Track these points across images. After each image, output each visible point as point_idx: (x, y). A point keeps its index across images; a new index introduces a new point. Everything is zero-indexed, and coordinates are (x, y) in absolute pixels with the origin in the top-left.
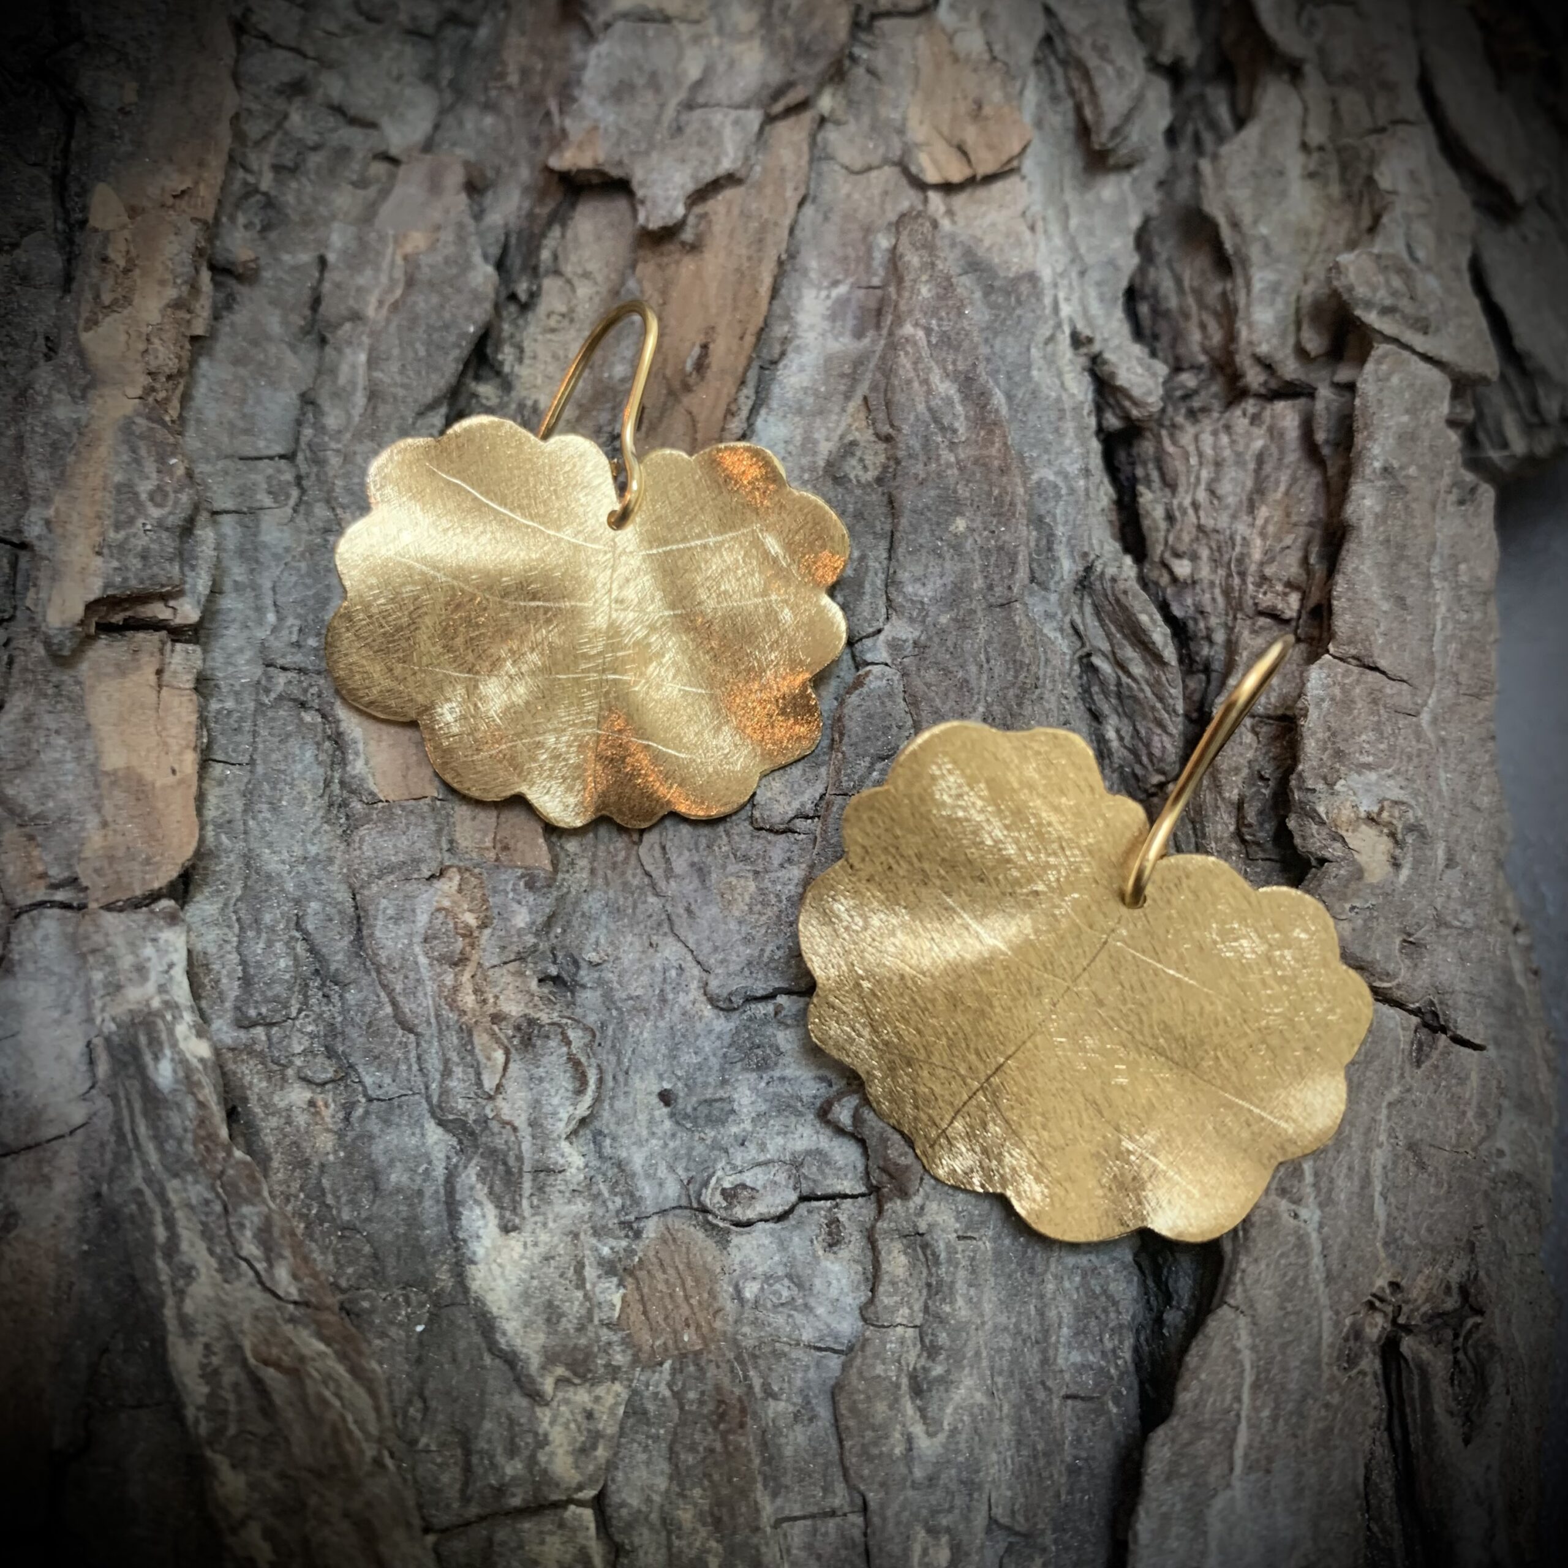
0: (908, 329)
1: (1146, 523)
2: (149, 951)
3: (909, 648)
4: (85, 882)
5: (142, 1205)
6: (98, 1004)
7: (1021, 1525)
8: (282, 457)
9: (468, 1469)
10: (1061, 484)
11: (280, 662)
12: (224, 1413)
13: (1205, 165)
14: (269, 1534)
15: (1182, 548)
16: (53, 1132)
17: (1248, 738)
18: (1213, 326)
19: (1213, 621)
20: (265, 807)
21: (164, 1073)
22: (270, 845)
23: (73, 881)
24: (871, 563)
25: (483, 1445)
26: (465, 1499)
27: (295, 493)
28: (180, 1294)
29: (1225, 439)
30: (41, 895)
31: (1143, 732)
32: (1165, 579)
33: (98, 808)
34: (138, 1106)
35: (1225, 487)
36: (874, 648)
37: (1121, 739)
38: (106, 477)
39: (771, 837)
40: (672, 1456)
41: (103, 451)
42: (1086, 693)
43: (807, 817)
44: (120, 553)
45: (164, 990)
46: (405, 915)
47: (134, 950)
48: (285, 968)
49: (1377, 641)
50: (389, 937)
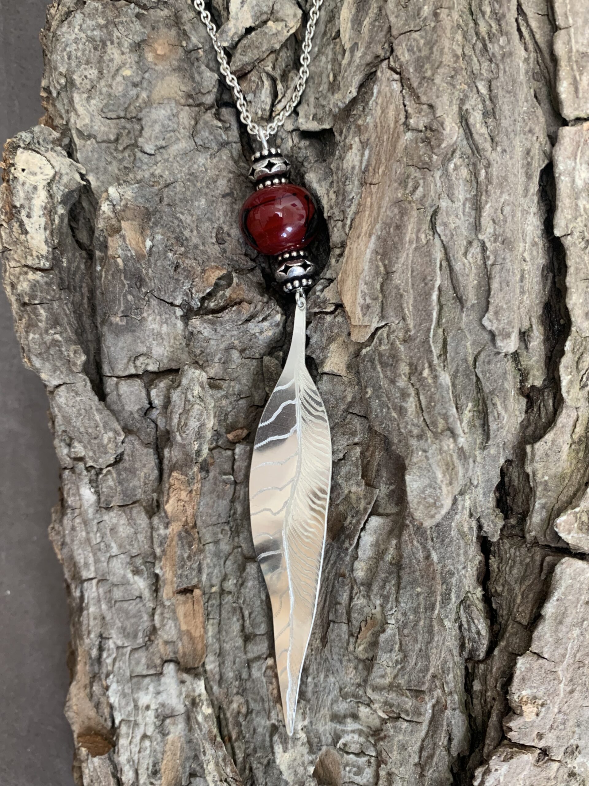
1: (491, 569)
2: (195, 686)
3: (401, 623)
5: (198, 742)
8: (225, 522)
13: (528, 448)
16: (178, 713)
18: (524, 502)
21: (200, 718)
22: (226, 643)
23: (177, 658)
24: (392, 592)
27: (229, 533)
28: (207, 764)
29: (518, 554)
32: (493, 590)
33: (181, 640)
35: (515, 571)
38: (175, 552)
41: (174, 543)
44: (181, 576)
45: (200, 695)
46: (260, 669)
47: (192, 684)
48: (231, 675)
49: (545, 649)
50: (256, 673)
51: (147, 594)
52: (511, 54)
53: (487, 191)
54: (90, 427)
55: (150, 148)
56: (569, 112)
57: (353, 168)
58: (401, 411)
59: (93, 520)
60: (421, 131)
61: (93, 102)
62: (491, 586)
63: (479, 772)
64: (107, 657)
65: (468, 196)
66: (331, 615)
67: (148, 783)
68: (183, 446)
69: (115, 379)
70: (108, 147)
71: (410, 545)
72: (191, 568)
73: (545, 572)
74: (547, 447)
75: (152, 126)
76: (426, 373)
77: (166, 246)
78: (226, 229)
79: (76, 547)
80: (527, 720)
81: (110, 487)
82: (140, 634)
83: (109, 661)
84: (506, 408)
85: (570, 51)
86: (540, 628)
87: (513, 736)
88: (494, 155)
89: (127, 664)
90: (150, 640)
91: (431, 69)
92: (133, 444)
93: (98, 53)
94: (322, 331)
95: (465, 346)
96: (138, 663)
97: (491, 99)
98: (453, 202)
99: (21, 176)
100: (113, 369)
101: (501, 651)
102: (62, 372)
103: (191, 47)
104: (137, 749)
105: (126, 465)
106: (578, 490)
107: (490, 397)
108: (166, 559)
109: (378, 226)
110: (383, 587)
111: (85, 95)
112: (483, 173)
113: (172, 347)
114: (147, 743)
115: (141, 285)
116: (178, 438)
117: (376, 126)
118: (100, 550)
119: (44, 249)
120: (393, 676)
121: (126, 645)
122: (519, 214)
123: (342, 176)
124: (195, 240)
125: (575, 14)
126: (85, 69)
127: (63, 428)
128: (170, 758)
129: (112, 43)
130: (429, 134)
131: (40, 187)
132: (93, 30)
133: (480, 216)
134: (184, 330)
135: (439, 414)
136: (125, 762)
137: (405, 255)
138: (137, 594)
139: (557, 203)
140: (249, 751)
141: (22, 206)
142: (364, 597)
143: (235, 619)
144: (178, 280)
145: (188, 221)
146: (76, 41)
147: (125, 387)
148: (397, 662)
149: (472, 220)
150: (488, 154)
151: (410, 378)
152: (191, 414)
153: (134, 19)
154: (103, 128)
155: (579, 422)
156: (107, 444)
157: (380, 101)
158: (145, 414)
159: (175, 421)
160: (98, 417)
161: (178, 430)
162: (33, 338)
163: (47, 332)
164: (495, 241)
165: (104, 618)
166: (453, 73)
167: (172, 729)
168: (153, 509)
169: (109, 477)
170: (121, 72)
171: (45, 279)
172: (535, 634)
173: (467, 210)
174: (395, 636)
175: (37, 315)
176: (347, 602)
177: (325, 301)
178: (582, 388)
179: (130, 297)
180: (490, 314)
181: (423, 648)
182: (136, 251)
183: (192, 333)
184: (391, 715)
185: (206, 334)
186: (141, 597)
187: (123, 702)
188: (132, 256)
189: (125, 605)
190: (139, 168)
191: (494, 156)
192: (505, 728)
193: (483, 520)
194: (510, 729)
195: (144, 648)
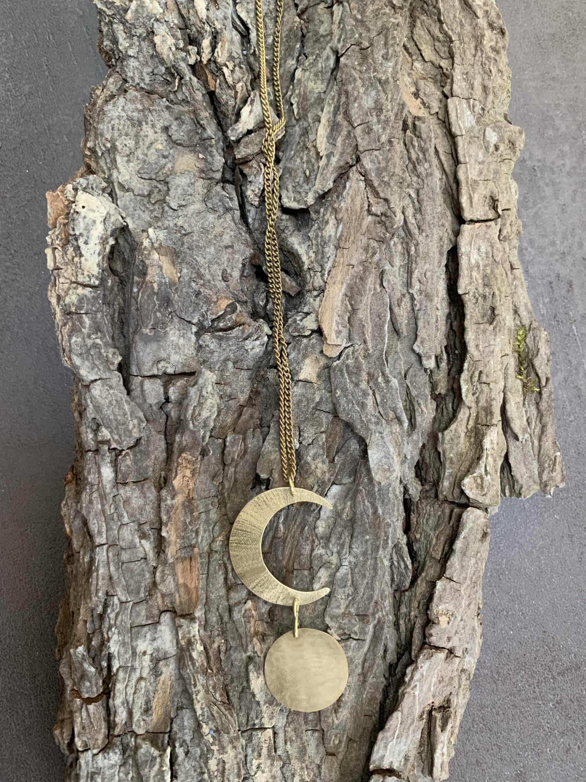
0: (361, 488)
1: (411, 522)
2: (191, 628)
3: (353, 564)
5: (189, 676)
7: (353, 738)
8: (215, 496)
9: (248, 720)
10: (392, 524)
11: (214, 550)
12: (205, 716)
13: (440, 435)
14: (213, 737)
15: (418, 531)
16: (170, 656)
17: (424, 585)
18: (435, 473)
19: (423, 553)
20: (211, 585)
21: (194, 654)
22: (212, 593)
23: (173, 607)
25: (251, 716)
26: (247, 724)
27: (217, 505)
28: (197, 694)
29: (432, 509)
30: (166, 608)
31: (402, 578)
32: (413, 538)
33: (178, 592)
34: (188, 658)
35: (430, 522)
36: (345, 562)
37: (397, 578)
38: (179, 519)
40: (287, 719)
41: (179, 511)
44: (183, 538)
45: (194, 636)
46: (240, 611)
47: (188, 627)
48: (215, 619)
49: (455, 574)
50: (236, 615)
51: (151, 555)
52: (431, 174)
53: (416, 262)
54: (120, 415)
55: (174, 205)
56: (467, 215)
57: (330, 236)
58: (363, 406)
59: (110, 494)
60: (378, 216)
61: (131, 164)
62: (411, 536)
63: (409, 670)
64: (111, 612)
65: (402, 264)
66: (295, 564)
67: (141, 719)
68: (193, 432)
69: (140, 378)
70: (143, 200)
71: (362, 504)
72: (192, 530)
73: (453, 520)
74: (452, 434)
75: (176, 189)
76: (380, 379)
77: (191, 278)
78: (229, 271)
79: (91, 518)
80: (442, 627)
81: (128, 466)
82: (142, 590)
83: (112, 616)
84: (426, 406)
85: (467, 178)
86: (452, 559)
87: (434, 640)
88: (420, 236)
89: (129, 617)
90: (149, 595)
91: (388, 175)
92: (150, 431)
93: (135, 129)
94: (299, 350)
95: (400, 365)
96: (138, 615)
97: (418, 201)
98: (392, 266)
99: (83, 212)
100: (140, 369)
101: (422, 580)
102: (99, 370)
103: (206, 136)
104: (132, 691)
105: (142, 448)
106: (472, 463)
107: (416, 399)
108: (172, 524)
109: (348, 277)
110: (340, 538)
111: (126, 159)
112: (413, 248)
113: (185, 355)
114: (143, 684)
115: (167, 306)
116: (191, 425)
117: (347, 210)
118: (113, 519)
119: (96, 271)
120: (345, 606)
121: (129, 600)
122: (435, 278)
123: (321, 241)
124: (208, 277)
125: (470, 156)
126: (125, 139)
127: (93, 416)
128: (161, 695)
129: (147, 124)
130: (383, 218)
131: (98, 222)
132: (133, 112)
133: (411, 278)
134: (195, 343)
135: (390, 407)
136: (120, 705)
137: (366, 298)
138: (142, 556)
139: (460, 272)
140: (227, 681)
141: (81, 234)
142: (323, 547)
143: (220, 573)
144: (198, 304)
145: (202, 262)
146: (119, 117)
147: (148, 385)
148: (348, 595)
149: (405, 280)
150: (417, 237)
151: (368, 383)
152: (204, 406)
153: (164, 110)
154: (138, 185)
155: (471, 417)
156: (132, 429)
157: (350, 193)
158: (161, 408)
159: (190, 412)
160: (126, 407)
161: (192, 419)
162: (76, 341)
163: (89, 337)
164: (421, 294)
165: (111, 578)
166: (401, 180)
167: (164, 669)
168: (160, 485)
169: (127, 457)
170: (154, 146)
171: (93, 294)
172: (449, 563)
173: (401, 273)
174: (348, 574)
175: (82, 323)
176: (309, 553)
177: (303, 328)
178: (473, 394)
179: (158, 314)
180: (418, 343)
181: (370, 581)
182: (170, 279)
183: (201, 346)
184: (343, 637)
185: (212, 347)
186: (146, 559)
187: (122, 651)
188: (165, 283)
189: (132, 565)
190: (166, 218)
191: (421, 239)
192: (427, 635)
193: (408, 486)
194: (431, 635)
195: (144, 602)
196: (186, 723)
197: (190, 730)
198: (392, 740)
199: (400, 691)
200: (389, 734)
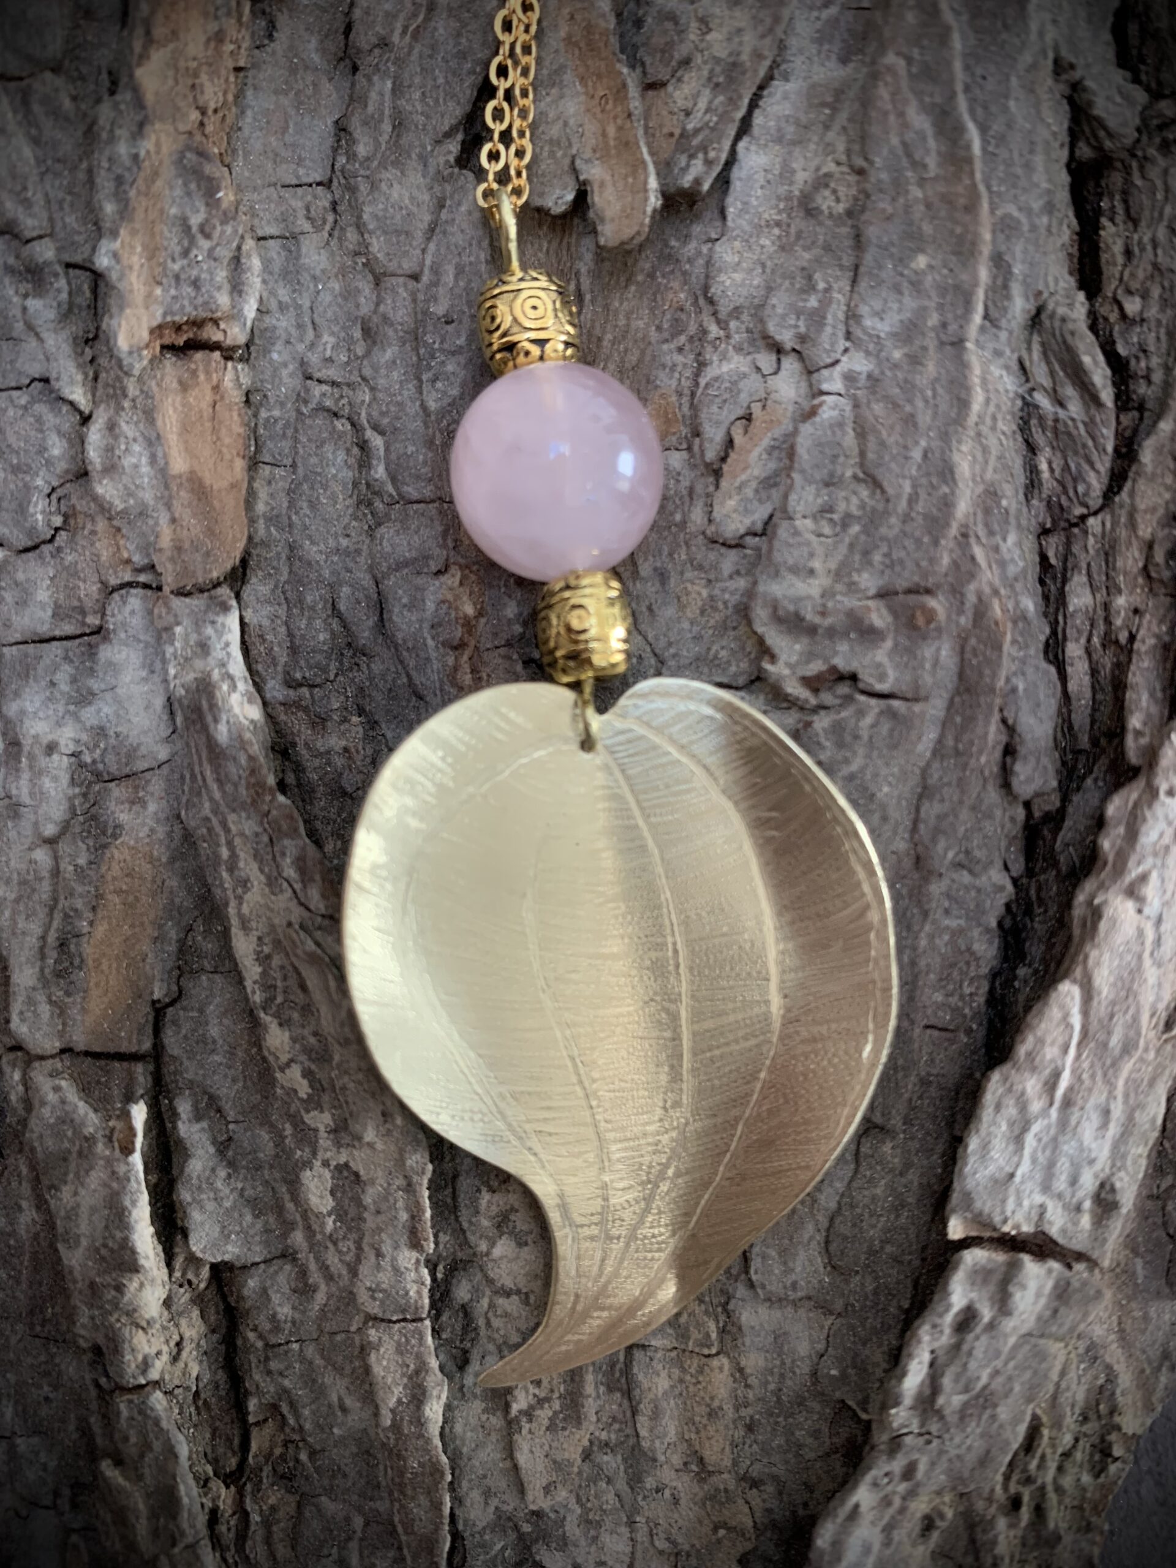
0: (890, 58)
2: (209, 631)
3: (862, 381)
4: (159, 569)
5: (210, 830)
6: (172, 671)
8: (319, 184)
10: (1024, 220)
11: (317, 375)
12: (275, 987)
15: (1135, 285)
16: (146, 766)
20: (305, 505)
21: (222, 733)
22: (310, 538)
24: (836, 295)
27: (331, 218)
28: (240, 899)
30: (128, 577)
31: (1073, 466)
32: (1114, 317)
33: (169, 506)
34: (204, 755)
36: (831, 379)
37: (1052, 470)
38: (163, 211)
39: (723, 550)
41: (159, 183)
42: (1024, 427)
43: (755, 535)
44: (177, 282)
45: (223, 665)
46: (417, 603)
47: (197, 629)
48: (324, 641)
50: (404, 622)
51: (65, 362)
62: (1105, 300)
72: (210, 255)
96: (22, 603)
108: (133, 231)
110: (806, 291)
120: (833, 565)
128: (116, 917)
143: (340, 461)
148: (847, 518)
167: (124, 817)
174: (843, 428)
176: (686, 384)
186: (45, 380)
193: (1091, 89)
195: (46, 549)
196: (214, 1031)
197: (232, 1054)
198: (1045, 1112)
199: (1081, 898)
200: (1032, 1085)
